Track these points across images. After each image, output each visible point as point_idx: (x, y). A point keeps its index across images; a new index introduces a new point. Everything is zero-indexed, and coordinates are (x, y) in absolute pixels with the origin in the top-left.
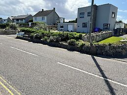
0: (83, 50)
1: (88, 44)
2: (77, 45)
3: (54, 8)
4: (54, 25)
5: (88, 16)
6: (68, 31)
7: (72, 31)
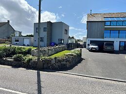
0: (29, 66)
1: (35, 58)
2: (24, 60)
3: (9, 21)
4: (9, 38)
5: (44, 31)
6: (24, 45)
7: (28, 45)
